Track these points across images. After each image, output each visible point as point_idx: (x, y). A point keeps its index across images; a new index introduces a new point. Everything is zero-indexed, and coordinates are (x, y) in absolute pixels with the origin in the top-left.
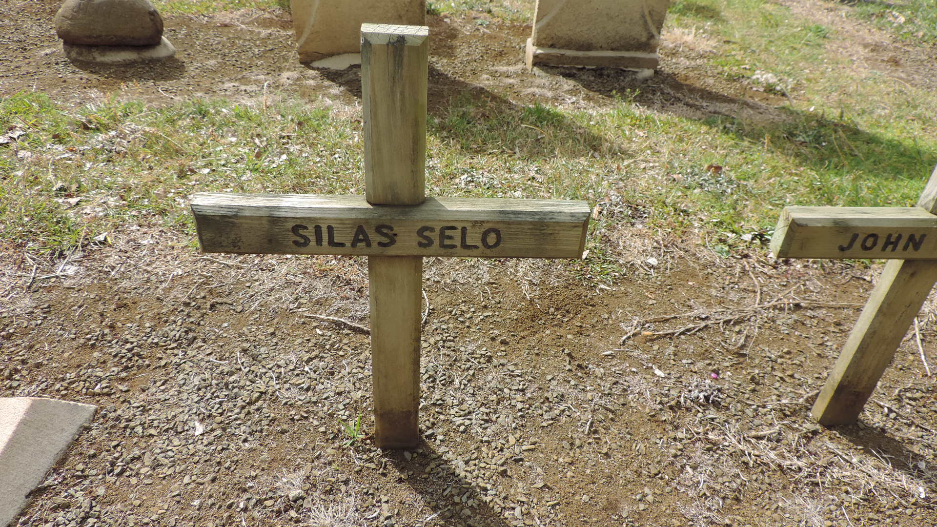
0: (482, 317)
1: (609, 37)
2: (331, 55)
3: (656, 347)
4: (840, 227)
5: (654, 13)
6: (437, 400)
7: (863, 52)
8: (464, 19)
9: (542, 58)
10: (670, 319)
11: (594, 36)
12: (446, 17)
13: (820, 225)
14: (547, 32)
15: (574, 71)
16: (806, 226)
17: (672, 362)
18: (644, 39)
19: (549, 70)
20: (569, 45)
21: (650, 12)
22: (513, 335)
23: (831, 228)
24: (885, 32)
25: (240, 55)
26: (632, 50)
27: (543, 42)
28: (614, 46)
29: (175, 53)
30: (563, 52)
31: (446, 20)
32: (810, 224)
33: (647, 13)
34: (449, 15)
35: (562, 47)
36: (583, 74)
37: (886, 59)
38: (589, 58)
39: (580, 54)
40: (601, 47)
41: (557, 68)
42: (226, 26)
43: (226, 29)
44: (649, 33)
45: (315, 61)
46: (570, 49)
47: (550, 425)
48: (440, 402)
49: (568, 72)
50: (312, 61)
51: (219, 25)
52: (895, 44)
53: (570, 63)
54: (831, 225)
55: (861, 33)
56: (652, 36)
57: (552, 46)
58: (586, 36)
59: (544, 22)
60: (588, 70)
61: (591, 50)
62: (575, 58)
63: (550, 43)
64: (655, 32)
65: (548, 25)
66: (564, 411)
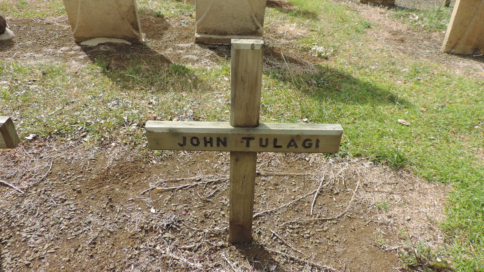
0: (76, 178)
1: (235, 28)
2: (90, 38)
3: (161, 196)
4: (173, 133)
5: (258, 16)
6: (21, 223)
7: (386, 35)
8: (177, 19)
9: (200, 40)
10: (179, 181)
11: (227, 28)
12: (167, 19)
13: (161, 132)
14: (202, 26)
15: (217, 46)
16: (153, 132)
17: (165, 205)
18: (254, 29)
19: (203, 46)
20: (214, 33)
21: (256, 15)
22: (87, 188)
23: (167, 133)
24: (405, 25)
25: (48, 38)
26: (248, 35)
27: (201, 31)
28: (239, 33)
29: (13, 37)
30: (211, 36)
31: (166, 20)
32: (155, 131)
33: (253, 15)
34: (169, 18)
35: (211, 34)
36: (221, 48)
37: (397, 39)
38: (225, 39)
39: (220, 37)
40: (232, 34)
41: (208, 44)
42: (49, 24)
43: (48, 25)
44: (256, 26)
45: (83, 41)
46: (215, 35)
47: (72, 239)
48: (22, 224)
49: (213, 46)
50: (81, 42)
51: (45, 23)
52: (408, 31)
53: (215, 42)
54: (168, 131)
55: (391, 25)
56: (258, 28)
57: (206, 33)
58: (223, 28)
59: (199, 21)
60: (225, 45)
61: (226, 35)
62: (217, 39)
63: (204, 32)
64: (259, 25)
65: (202, 22)
66: (85, 231)
